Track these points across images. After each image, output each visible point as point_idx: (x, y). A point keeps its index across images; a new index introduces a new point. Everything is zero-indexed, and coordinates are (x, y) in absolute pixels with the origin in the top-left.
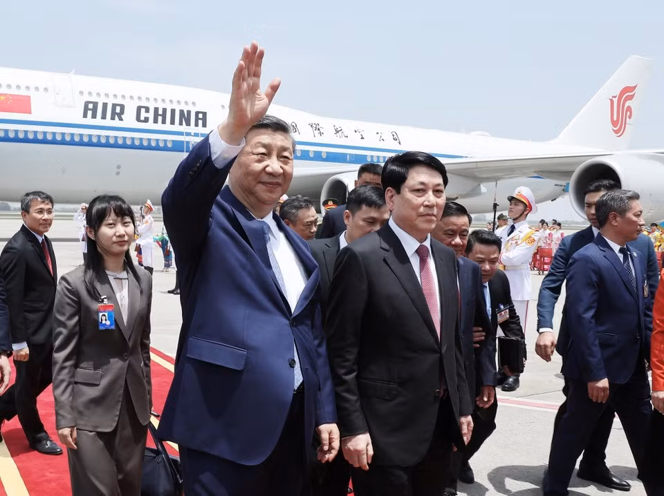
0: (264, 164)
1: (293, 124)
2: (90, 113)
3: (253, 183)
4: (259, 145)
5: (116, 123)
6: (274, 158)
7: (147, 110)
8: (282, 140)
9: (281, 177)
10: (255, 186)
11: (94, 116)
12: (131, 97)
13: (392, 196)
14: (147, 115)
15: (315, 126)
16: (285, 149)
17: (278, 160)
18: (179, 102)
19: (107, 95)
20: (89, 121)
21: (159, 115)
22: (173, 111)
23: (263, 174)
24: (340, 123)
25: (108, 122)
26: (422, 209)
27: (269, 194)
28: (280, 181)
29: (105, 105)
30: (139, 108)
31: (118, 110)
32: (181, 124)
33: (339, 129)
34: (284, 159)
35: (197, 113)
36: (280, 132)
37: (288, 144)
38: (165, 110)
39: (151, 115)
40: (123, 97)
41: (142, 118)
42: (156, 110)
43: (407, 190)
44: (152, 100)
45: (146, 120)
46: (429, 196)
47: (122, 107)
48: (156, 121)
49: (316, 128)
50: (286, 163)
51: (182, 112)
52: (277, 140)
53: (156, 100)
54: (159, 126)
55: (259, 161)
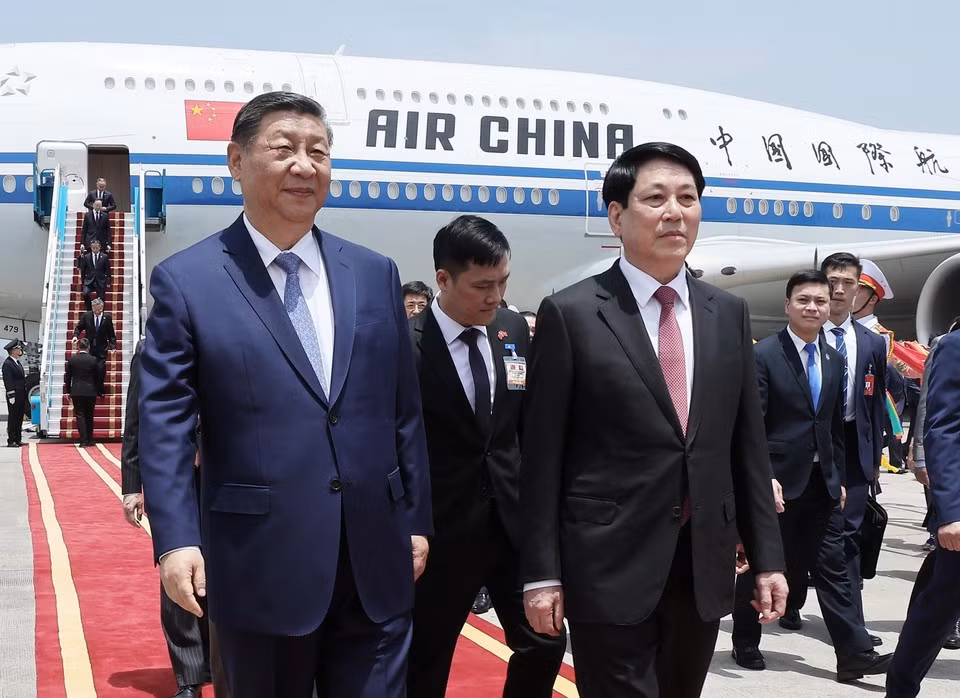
0: (289, 160)
1: (823, 146)
2: (381, 136)
3: (274, 191)
4: (279, 134)
5: (439, 155)
6: (302, 152)
7: (504, 125)
8: (313, 127)
9: (314, 181)
10: (277, 196)
11: (390, 142)
12: (469, 99)
13: (618, 215)
14: (503, 136)
15: (872, 149)
16: (317, 140)
17: (308, 155)
18: (570, 105)
19: (416, 96)
20: (380, 152)
21: (530, 135)
22: (559, 126)
23: (288, 176)
24: (927, 142)
25: (420, 154)
26: (660, 226)
27: (297, 207)
28: (312, 185)
29: (413, 117)
30: (486, 123)
31: (441, 126)
32: (577, 153)
33: (927, 154)
34: (316, 154)
35: (612, 129)
36: (308, 115)
37: (320, 132)
38: (541, 124)
39: (512, 136)
40: (451, 98)
41: (493, 143)
42: (523, 123)
43: (636, 199)
44: (512, 102)
45: (503, 147)
46: (670, 205)
47: (450, 120)
48: (522, 149)
49: (875, 152)
50: (319, 160)
51: (578, 126)
52: (305, 126)
53: (520, 102)
54: (531, 160)
55: (281, 158)
